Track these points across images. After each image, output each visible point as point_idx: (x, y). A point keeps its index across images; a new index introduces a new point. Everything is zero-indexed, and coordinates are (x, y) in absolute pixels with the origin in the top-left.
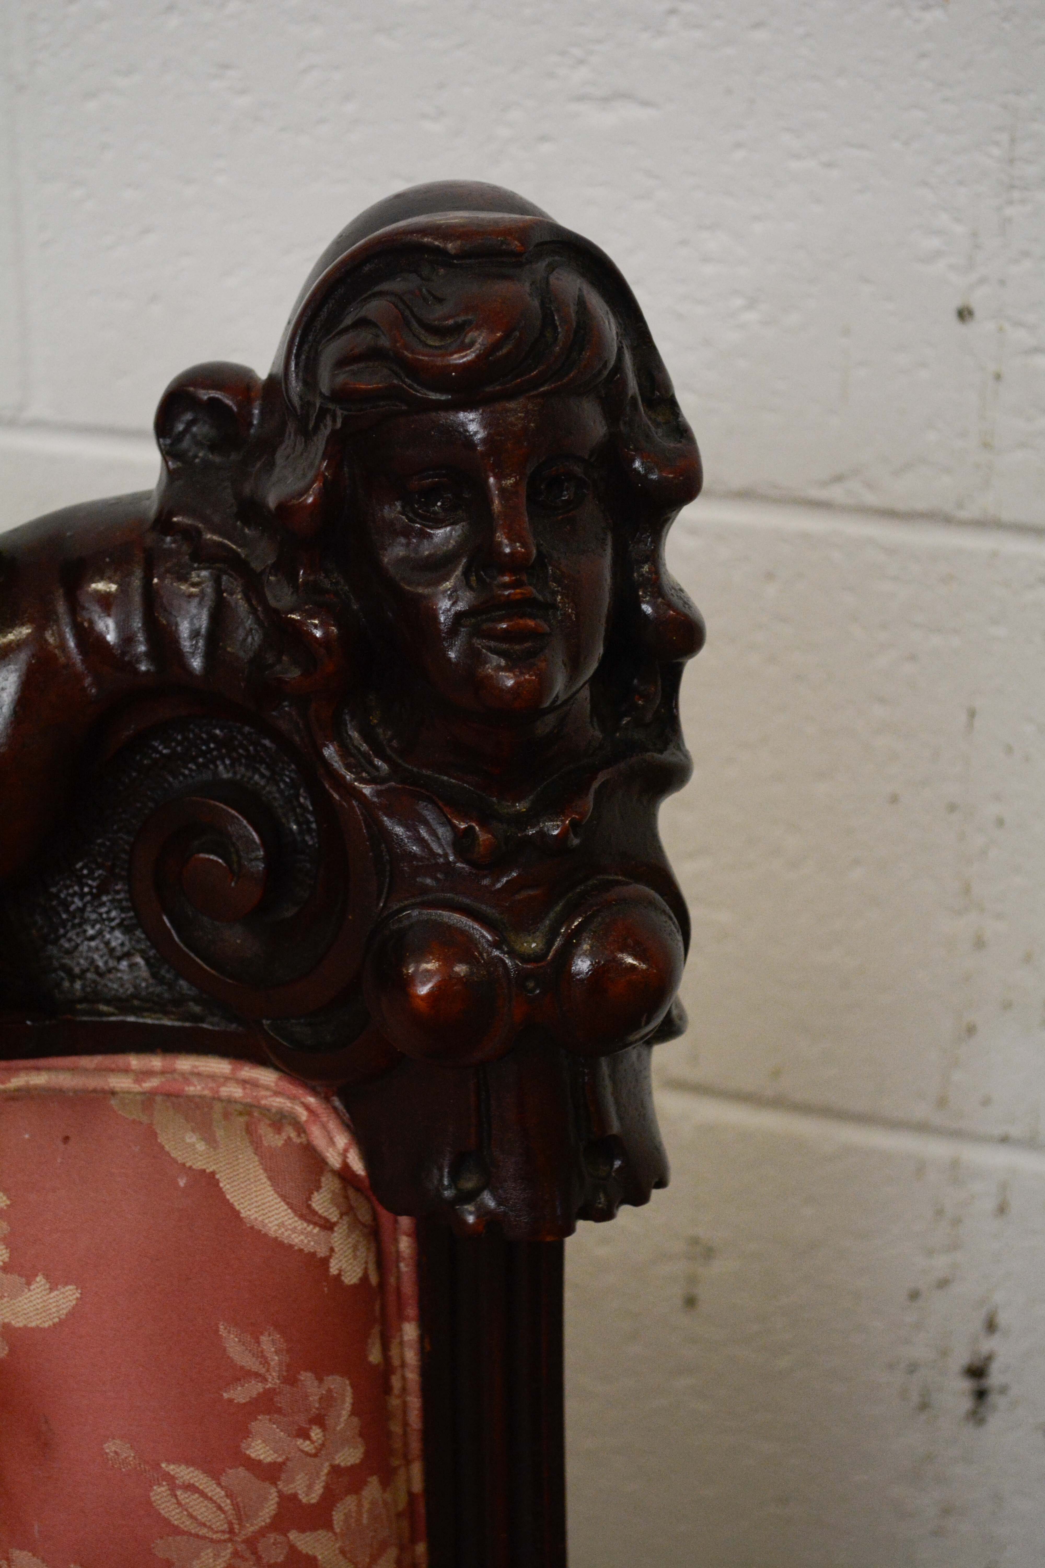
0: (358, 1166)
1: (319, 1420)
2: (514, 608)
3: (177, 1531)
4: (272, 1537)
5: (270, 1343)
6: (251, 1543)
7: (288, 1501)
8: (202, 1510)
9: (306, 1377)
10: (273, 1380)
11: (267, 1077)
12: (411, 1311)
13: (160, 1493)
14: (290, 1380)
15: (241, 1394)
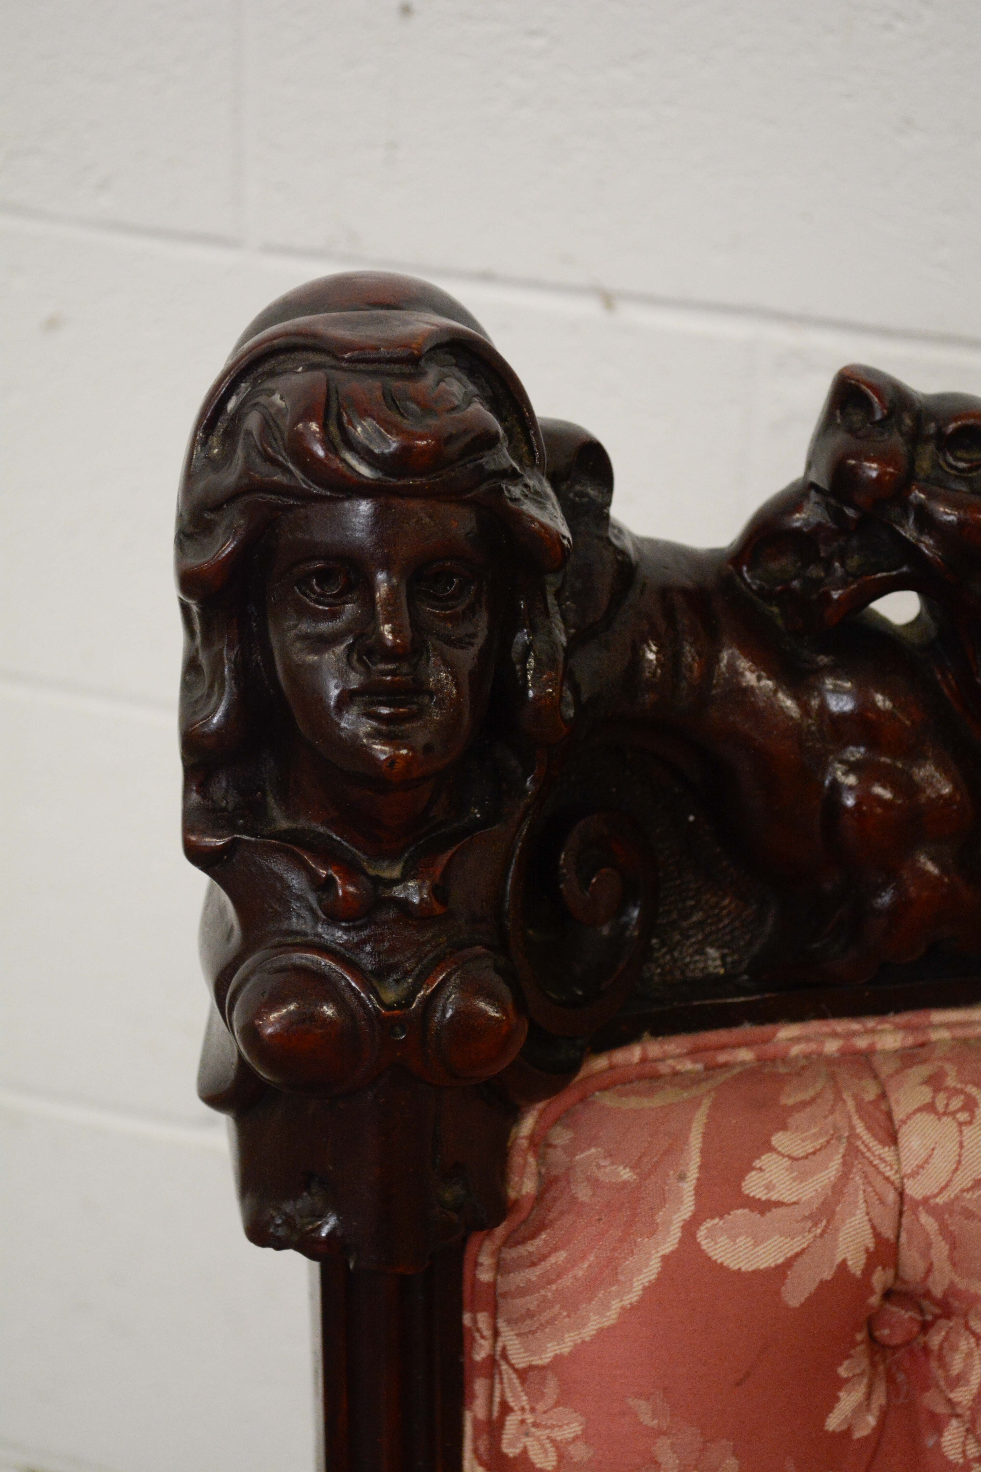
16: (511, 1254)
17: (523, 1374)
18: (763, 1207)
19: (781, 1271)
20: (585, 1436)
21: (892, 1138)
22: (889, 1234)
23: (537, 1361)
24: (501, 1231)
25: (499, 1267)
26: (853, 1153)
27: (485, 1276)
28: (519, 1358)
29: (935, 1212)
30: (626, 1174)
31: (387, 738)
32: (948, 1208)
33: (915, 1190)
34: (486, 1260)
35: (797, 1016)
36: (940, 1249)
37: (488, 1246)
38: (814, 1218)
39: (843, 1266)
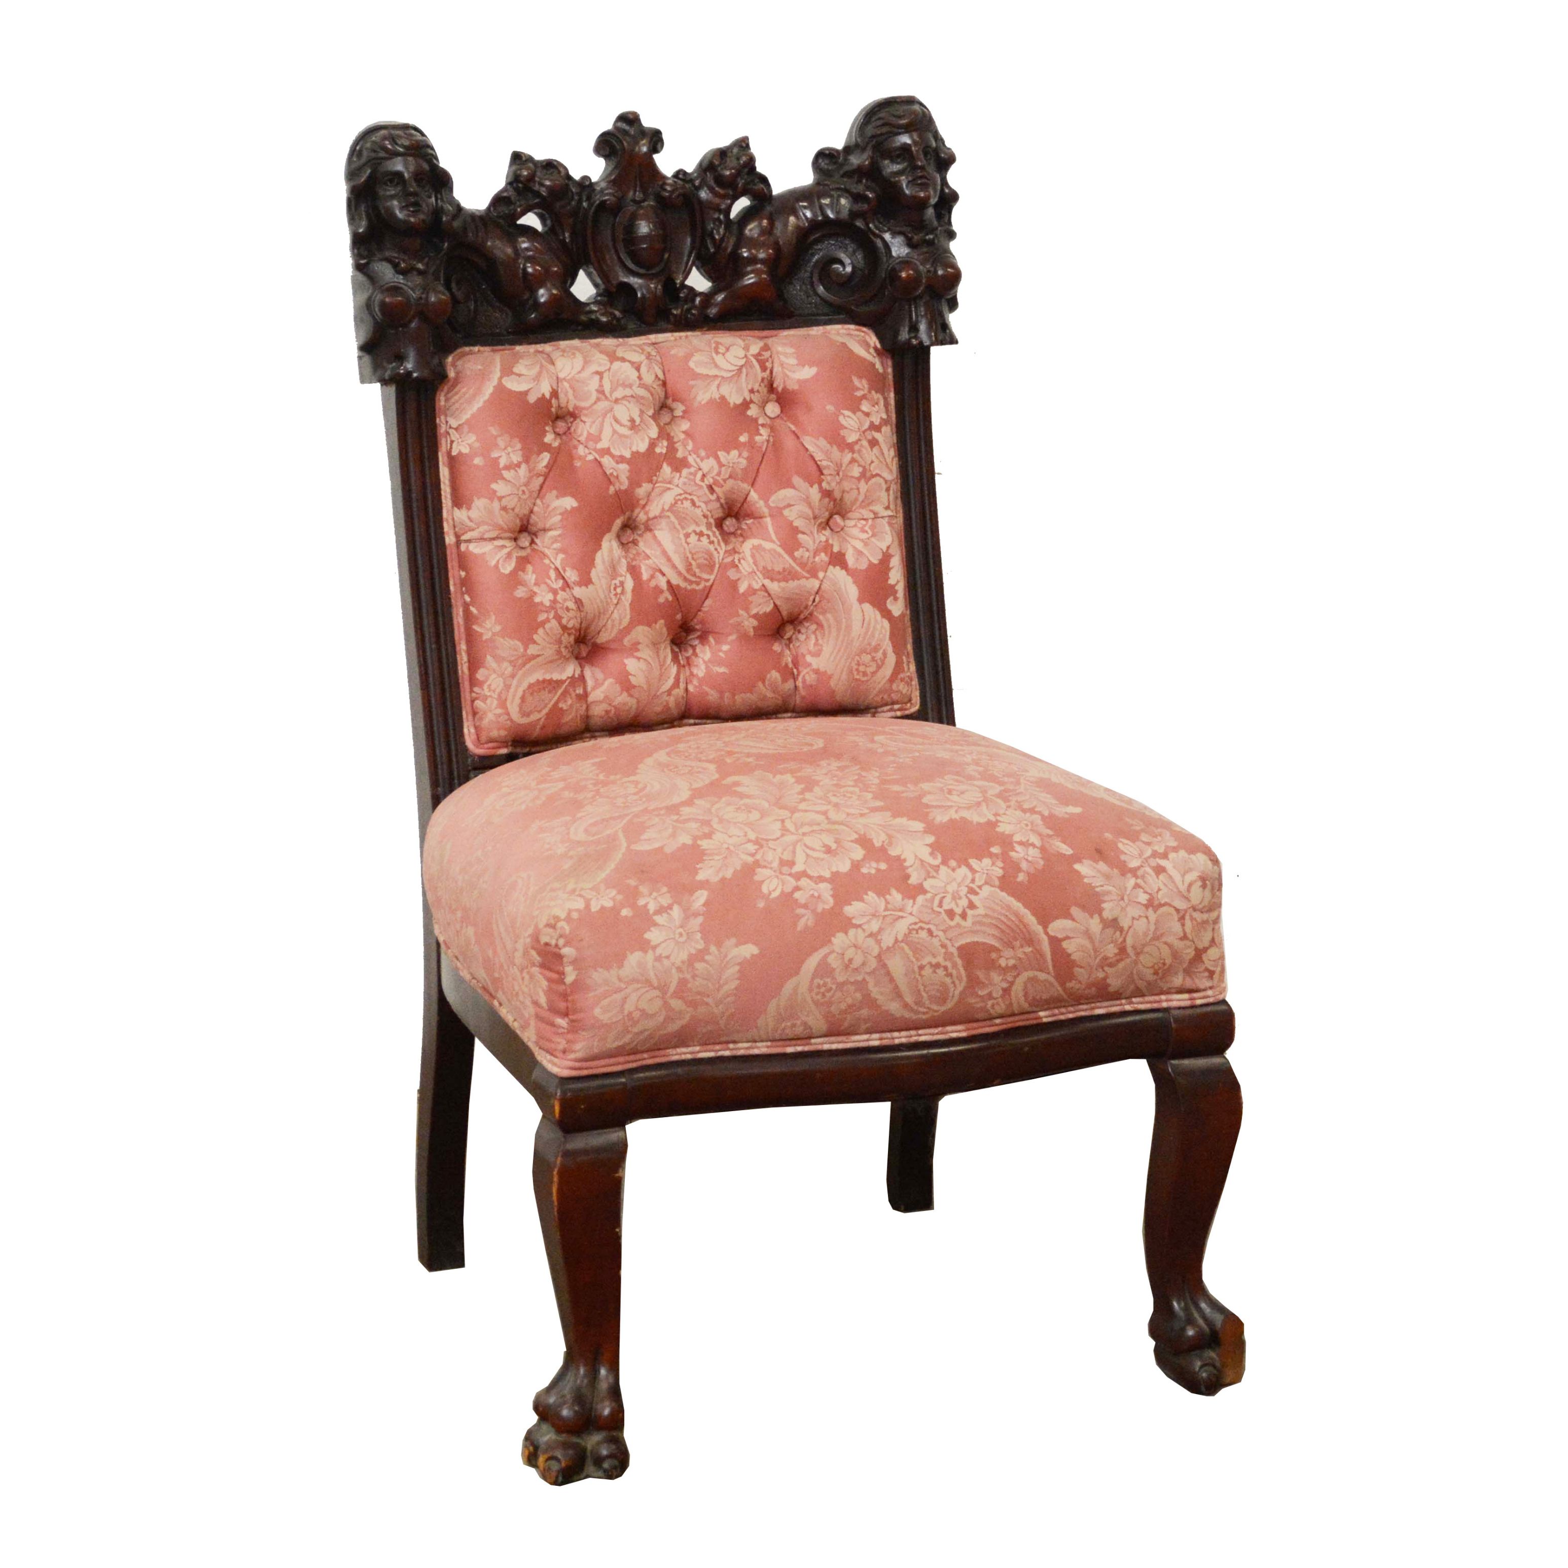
0: (879, 346)
1: (877, 404)
2: (921, 177)
3: (846, 428)
4: (868, 432)
5: (864, 382)
6: (864, 432)
7: (872, 423)
8: (852, 423)
9: (873, 392)
10: (866, 392)
11: (852, 327)
12: (892, 389)
13: (841, 418)
14: (870, 392)
15: (859, 394)
16: (450, 395)
17: (456, 429)
18: (519, 375)
19: (526, 393)
20: (477, 440)
21: (553, 364)
22: (555, 388)
23: (460, 422)
24: (446, 388)
25: (447, 400)
26: (542, 366)
27: (442, 403)
28: (454, 425)
29: (568, 381)
30: (479, 367)
31: (414, 216)
32: (571, 379)
33: (561, 375)
34: (442, 398)
35: (521, 344)
36: (570, 392)
37: (443, 394)
38: (534, 380)
39: (543, 395)
